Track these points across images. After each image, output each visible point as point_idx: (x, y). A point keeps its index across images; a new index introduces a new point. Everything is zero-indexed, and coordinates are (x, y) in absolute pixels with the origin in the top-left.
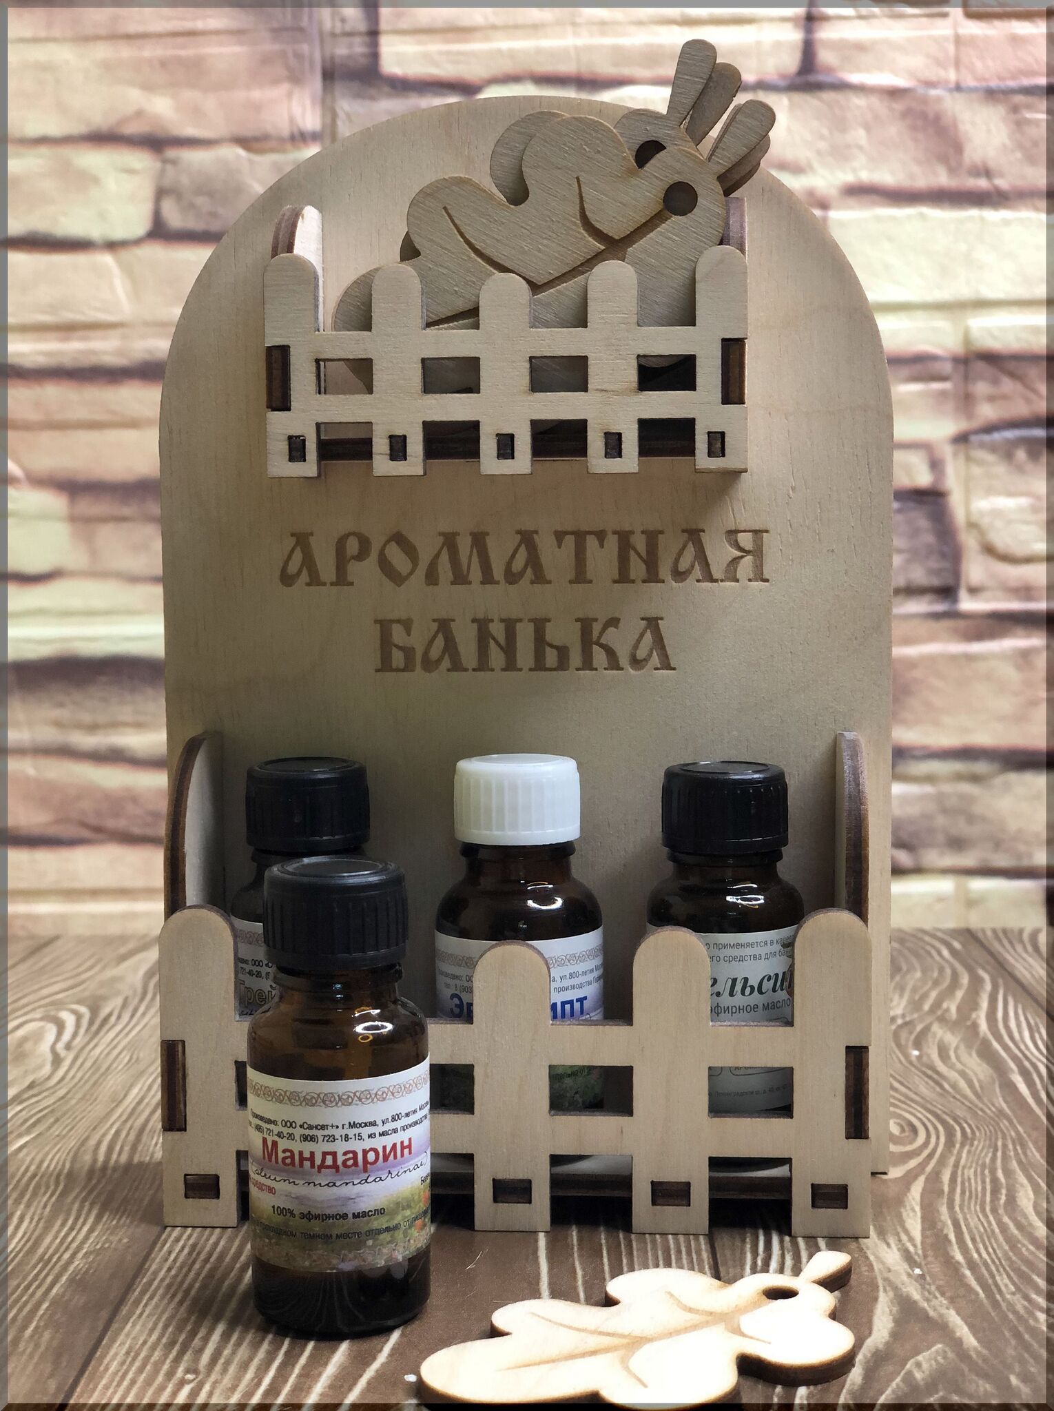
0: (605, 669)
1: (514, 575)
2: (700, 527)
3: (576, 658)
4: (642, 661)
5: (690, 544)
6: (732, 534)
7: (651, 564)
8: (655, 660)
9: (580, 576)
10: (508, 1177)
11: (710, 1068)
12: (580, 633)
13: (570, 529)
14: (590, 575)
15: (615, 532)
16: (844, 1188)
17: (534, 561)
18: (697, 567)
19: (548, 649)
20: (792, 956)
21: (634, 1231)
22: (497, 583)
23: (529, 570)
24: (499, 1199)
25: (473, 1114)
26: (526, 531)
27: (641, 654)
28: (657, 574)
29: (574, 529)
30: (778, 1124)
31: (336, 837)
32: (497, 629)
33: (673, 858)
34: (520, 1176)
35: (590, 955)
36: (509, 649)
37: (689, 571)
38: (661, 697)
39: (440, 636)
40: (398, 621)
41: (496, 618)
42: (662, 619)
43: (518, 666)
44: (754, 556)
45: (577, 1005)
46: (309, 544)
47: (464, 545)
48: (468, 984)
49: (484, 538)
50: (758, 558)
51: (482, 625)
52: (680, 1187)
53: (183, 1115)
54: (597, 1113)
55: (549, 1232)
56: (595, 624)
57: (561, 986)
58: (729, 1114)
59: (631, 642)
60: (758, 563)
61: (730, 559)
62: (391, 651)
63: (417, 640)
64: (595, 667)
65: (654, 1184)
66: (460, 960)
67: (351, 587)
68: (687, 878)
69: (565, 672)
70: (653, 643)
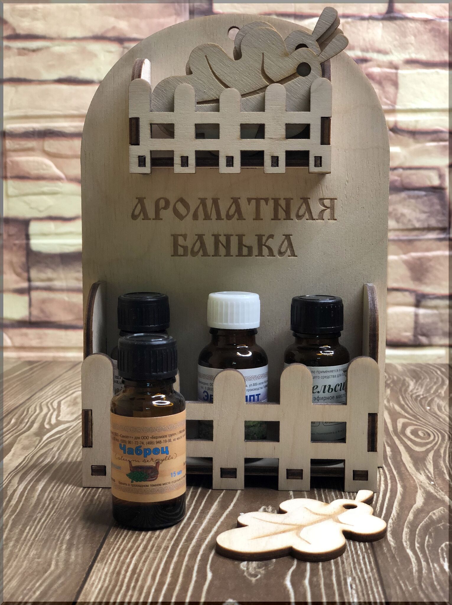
0: (268, 256)
1: (230, 216)
2: (308, 197)
3: (255, 251)
4: (283, 253)
5: (304, 204)
6: (321, 199)
7: (288, 212)
8: (289, 252)
9: (258, 217)
10: (227, 467)
11: (312, 423)
12: (257, 241)
13: (253, 197)
14: (262, 216)
15: (272, 199)
16: (367, 472)
17: (238, 210)
18: (307, 214)
19: (244, 247)
20: (346, 376)
21: (279, 490)
22: (223, 219)
23: (236, 214)
24: (223, 476)
25: (212, 441)
26: (235, 198)
27: (283, 250)
28: (290, 217)
29: (256, 197)
30: (340, 446)
31: (156, 325)
32: (223, 239)
33: (295, 335)
34: (232, 467)
35: (262, 376)
36: (228, 247)
37: (303, 216)
38: (291, 268)
39: (199, 242)
40: (181, 235)
41: (222, 234)
42: (291, 235)
43: (231, 255)
44: (330, 209)
45: (256, 397)
46: (144, 202)
47: (209, 203)
48: (211, 387)
49: (218, 200)
50: (332, 209)
51: (216, 237)
52: (298, 471)
53: (91, 441)
54: (264, 441)
55: (243, 490)
56: (263, 237)
57: (250, 389)
58: (319, 441)
59: (279, 245)
60: (332, 212)
61: (320, 210)
62: (178, 248)
63: (189, 243)
64: (263, 255)
65: (287, 470)
66: (208, 377)
67: (162, 221)
68: (301, 344)
69: (251, 257)
70: (288, 245)
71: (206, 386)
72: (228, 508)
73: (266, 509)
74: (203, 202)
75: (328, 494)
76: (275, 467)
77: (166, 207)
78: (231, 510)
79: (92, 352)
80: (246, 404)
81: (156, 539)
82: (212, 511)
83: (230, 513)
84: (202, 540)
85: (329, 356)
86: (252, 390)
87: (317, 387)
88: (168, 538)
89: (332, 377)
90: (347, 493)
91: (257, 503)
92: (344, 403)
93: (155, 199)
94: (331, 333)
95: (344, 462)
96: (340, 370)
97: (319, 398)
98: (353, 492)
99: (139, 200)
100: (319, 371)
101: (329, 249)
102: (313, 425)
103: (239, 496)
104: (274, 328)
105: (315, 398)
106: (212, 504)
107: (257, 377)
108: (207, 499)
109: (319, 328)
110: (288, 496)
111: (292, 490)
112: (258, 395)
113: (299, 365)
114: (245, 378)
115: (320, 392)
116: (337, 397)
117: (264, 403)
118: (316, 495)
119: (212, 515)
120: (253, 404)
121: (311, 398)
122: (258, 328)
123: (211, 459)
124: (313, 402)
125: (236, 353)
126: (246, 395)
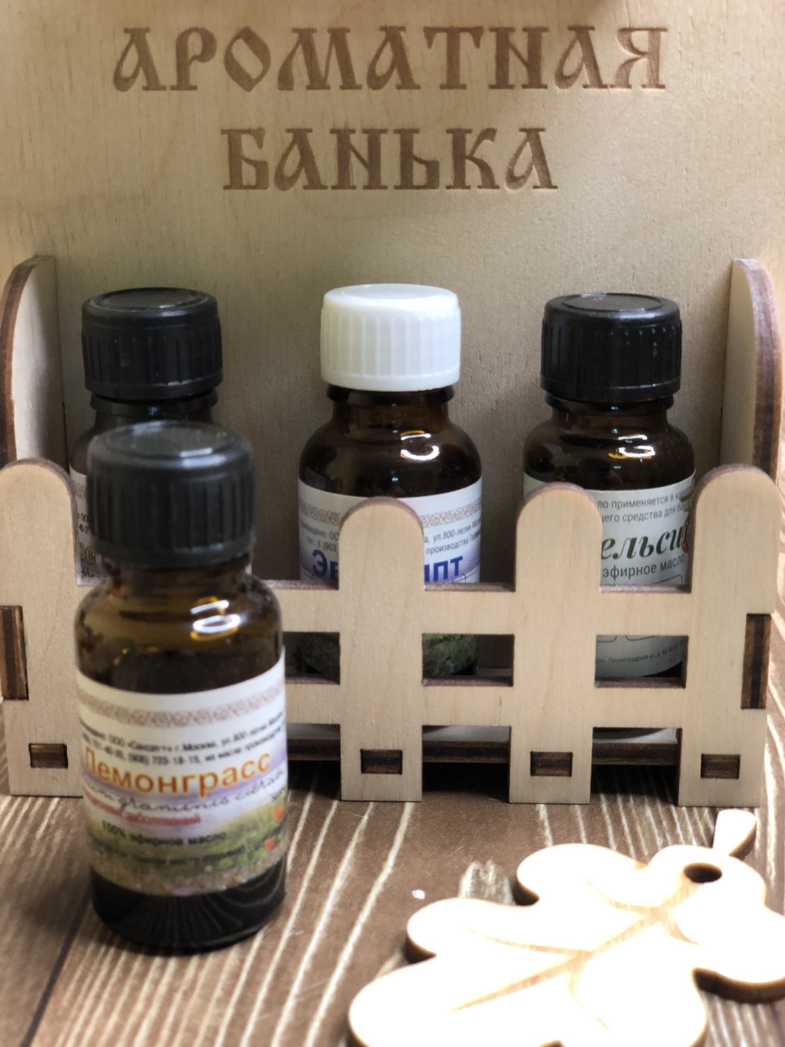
0: (479, 187)
1: (378, 78)
2: (590, 23)
3: (446, 174)
4: (519, 178)
5: (578, 44)
6: (626, 31)
7: (533, 65)
8: (535, 177)
9: (453, 81)
10: (378, 747)
11: (598, 637)
12: (451, 146)
13: (442, 25)
14: (464, 79)
15: (492, 30)
16: (736, 759)
17: (401, 62)
18: (585, 72)
19: (416, 165)
22: (359, 87)
23: (395, 73)
24: (368, 769)
25: (339, 682)
26: (392, 28)
27: (519, 171)
28: (539, 78)
29: (446, 25)
30: (668, 696)
31: (185, 382)
32: (359, 142)
33: (553, 403)
34: (392, 747)
35: (467, 511)
36: (373, 163)
37: (575, 76)
38: (540, 219)
39: (296, 150)
40: (248, 131)
41: (358, 128)
42: (543, 130)
43: (382, 183)
44: (648, 58)
45: (451, 567)
46: (145, 42)
47: (322, 42)
48: (333, 542)
49: (344, 36)
50: (654, 59)
51: (342, 136)
52: (560, 757)
53: (24, 683)
54: (474, 682)
55: (420, 802)
56: (468, 136)
57: (435, 547)
58: (615, 683)
59: (509, 156)
60: (653, 65)
61: (622, 62)
62: (240, 167)
63: (270, 153)
64: (467, 184)
65: (533, 754)
66: (323, 515)
67: (194, 92)
68: (569, 428)
69: (436, 191)
70: (532, 158)
71: (320, 538)
72: (380, 869)
73: (481, 874)
74: (305, 38)
75: (638, 814)
76: (501, 744)
77: (207, 53)
78: (390, 877)
79: (14, 455)
80: (426, 590)
81: (187, 995)
82: (338, 883)
83: (388, 890)
84: (310, 1000)
85: (645, 460)
86: (441, 549)
87: (613, 542)
88: (218, 993)
89: (652, 515)
90: (684, 809)
91: (456, 851)
92: (686, 587)
93: (176, 33)
94: (649, 399)
95: (679, 732)
96: (672, 497)
97: (618, 570)
98: (700, 807)
99: (132, 36)
100: (618, 503)
101: (644, 166)
102: (601, 641)
103: (410, 824)
104: (496, 376)
105: (608, 572)
106: (339, 857)
107: (453, 516)
108: (327, 836)
109: (619, 388)
110: (534, 821)
111: (545, 802)
112: (456, 561)
113: (568, 489)
114: (421, 519)
115: (619, 555)
116: (663, 566)
117: (474, 588)
118: (607, 818)
119: (338, 898)
120: (446, 590)
121: (597, 574)
122: (454, 384)
123: (336, 728)
124: (601, 585)
125: (400, 453)
126: (426, 563)
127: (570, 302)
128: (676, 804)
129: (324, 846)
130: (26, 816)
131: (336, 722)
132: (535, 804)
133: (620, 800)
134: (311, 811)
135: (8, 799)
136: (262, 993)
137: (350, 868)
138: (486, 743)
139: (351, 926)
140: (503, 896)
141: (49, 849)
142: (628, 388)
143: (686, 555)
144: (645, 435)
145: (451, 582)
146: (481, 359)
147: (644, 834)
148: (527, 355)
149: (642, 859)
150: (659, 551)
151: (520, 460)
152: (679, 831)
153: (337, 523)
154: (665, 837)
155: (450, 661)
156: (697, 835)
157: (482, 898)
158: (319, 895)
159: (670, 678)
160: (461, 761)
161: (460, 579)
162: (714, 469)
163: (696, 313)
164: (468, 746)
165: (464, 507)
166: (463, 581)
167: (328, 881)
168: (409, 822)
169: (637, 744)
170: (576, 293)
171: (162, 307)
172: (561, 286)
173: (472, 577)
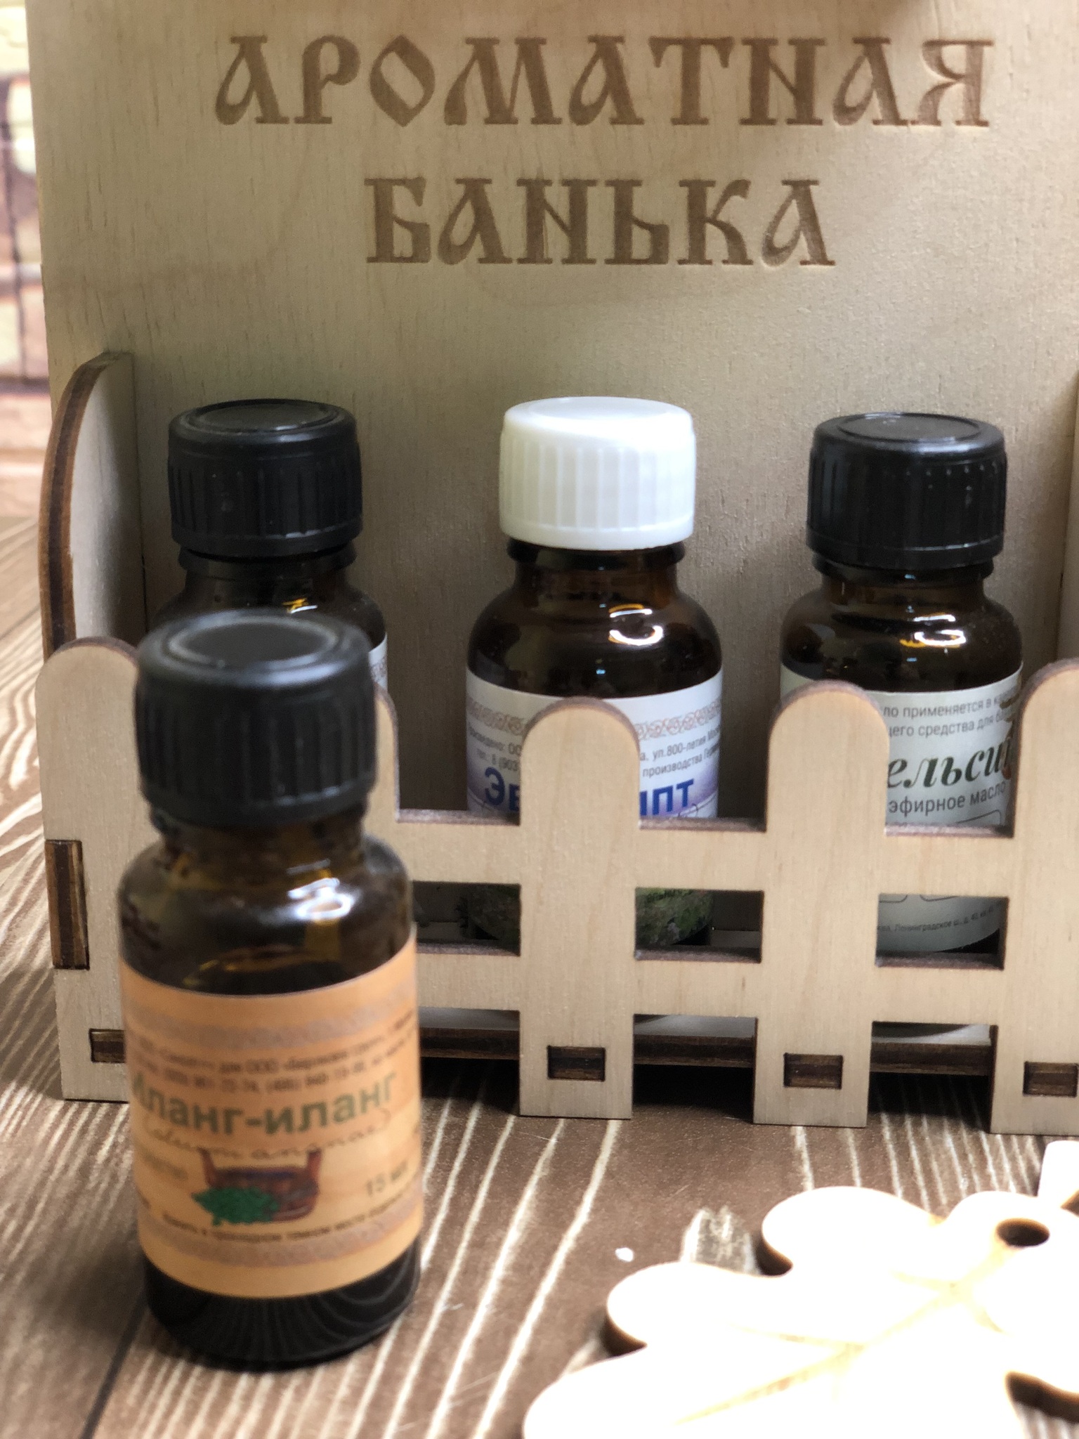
0: (725, 262)
1: (585, 108)
2: (884, 33)
3: (679, 244)
4: (781, 250)
5: (866, 63)
6: (934, 46)
7: (803, 92)
8: (803, 248)
9: (689, 114)
10: (570, 1044)
11: (881, 897)
12: (686, 202)
13: (675, 34)
14: (705, 111)
15: (747, 42)
17: (617, 87)
18: (876, 102)
19: (636, 230)
21: (757, 1120)
22: (558, 121)
23: (609, 102)
24: (557, 1073)
25: (518, 953)
26: (605, 38)
27: (781, 239)
28: (811, 110)
29: (682, 35)
30: (978, 980)
31: (309, 533)
32: (557, 197)
33: (823, 567)
34: (591, 1044)
35: (700, 718)
36: (576, 227)
37: (861, 108)
38: (809, 308)
39: (469, 207)
40: (403, 182)
41: (556, 178)
42: (815, 183)
43: (589, 256)
44: (966, 83)
45: (678, 794)
46: (260, 54)
47: (507, 58)
48: (513, 757)
49: (537, 48)
50: (974, 86)
51: (534, 189)
52: (826, 1062)
53: (84, 946)
54: (705, 955)
55: (629, 1120)
56: (710, 190)
57: (655, 767)
58: (905, 961)
59: (767, 219)
60: (972, 92)
61: (928, 88)
62: (391, 230)
63: (432, 212)
64: (708, 258)
65: (788, 1058)
66: (501, 719)
67: (328, 126)
68: (844, 602)
69: (662, 266)
70: (801, 221)
71: (493, 751)
72: (572, 1217)
73: (712, 1227)
74: (483, 51)
75: (934, 1144)
76: (743, 1041)
77: (345, 73)
78: (587, 1228)
79: (73, 633)
80: (642, 828)
82: (513, 1236)
83: (582, 1247)
84: (470, 1404)
85: (951, 650)
86: (664, 770)
87: (904, 764)
88: (342, 1394)
89: (961, 727)
90: (999, 1137)
91: (677, 1193)
92: (1006, 829)
93: (303, 44)
94: (958, 565)
95: (994, 1031)
96: (989, 702)
97: (910, 803)
98: (1020, 1135)
99: (242, 47)
100: (913, 709)
101: (957, 234)
102: (884, 901)
103: (614, 1152)
104: (744, 526)
105: (896, 806)
106: (516, 1197)
107: (681, 724)
108: (499, 1167)
109: (917, 549)
110: (788, 1150)
111: (804, 1124)
112: (684, 786)
113: (842, 691)
114: (637, 728)
115: (913, 781)
116: (975, 796)
117: (709, 825)
118: (890, 1147)
119: (512, 1257)
120: (669, 828)
121: (880, 809)
122: (685, 540)
123: (514, 1015)
124: (886, 824)
125: (608, 635)
126: (642, 789)
127: (851, 427)
128: (988, 1130)
129: (495, 1180)
130: (84, 1131)
131: (513, 1008)
132: (791, 1126)
133: (908, 1123)
134: (477, 1130)
135: (59, 1105)
136: (405, 1392)
137: (530, 1214)
138: (723, 1040)
139: (530, 1298)
140: (742, 1260)
141: (114, 1178)
142: (929, 549)
143: (1008, 782)
144: (953, 615)
145: (676, 815)
146: (723, 502)
147: (942, 1173)
148: (788, 497)
149: (937, 1209)
150: (969, 777)
151: (777, 643)
152: (991, 1169)
153: (519, 732)
154: (970, 1178)
155: (673, 924)
156: (1017, 1176)
157: (712, 1263)
158: (486, 1253)
159: (981, 955)
160: (687, 1064)
161: (691, 813)
162: (1050, 665)
163: (1027, 440)
164: (698, 1044)
165: (696, 711)
166: (693, 815)
167: (500, 1233)
168: (613, 1148)
169: (934, 1045)
170: (860, 411)
171: (279, 428)
172: (837, 401)
173: (706, 809)
